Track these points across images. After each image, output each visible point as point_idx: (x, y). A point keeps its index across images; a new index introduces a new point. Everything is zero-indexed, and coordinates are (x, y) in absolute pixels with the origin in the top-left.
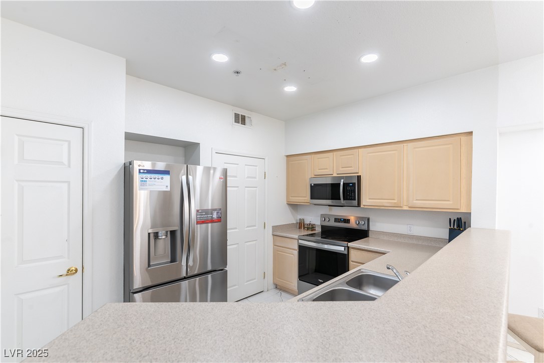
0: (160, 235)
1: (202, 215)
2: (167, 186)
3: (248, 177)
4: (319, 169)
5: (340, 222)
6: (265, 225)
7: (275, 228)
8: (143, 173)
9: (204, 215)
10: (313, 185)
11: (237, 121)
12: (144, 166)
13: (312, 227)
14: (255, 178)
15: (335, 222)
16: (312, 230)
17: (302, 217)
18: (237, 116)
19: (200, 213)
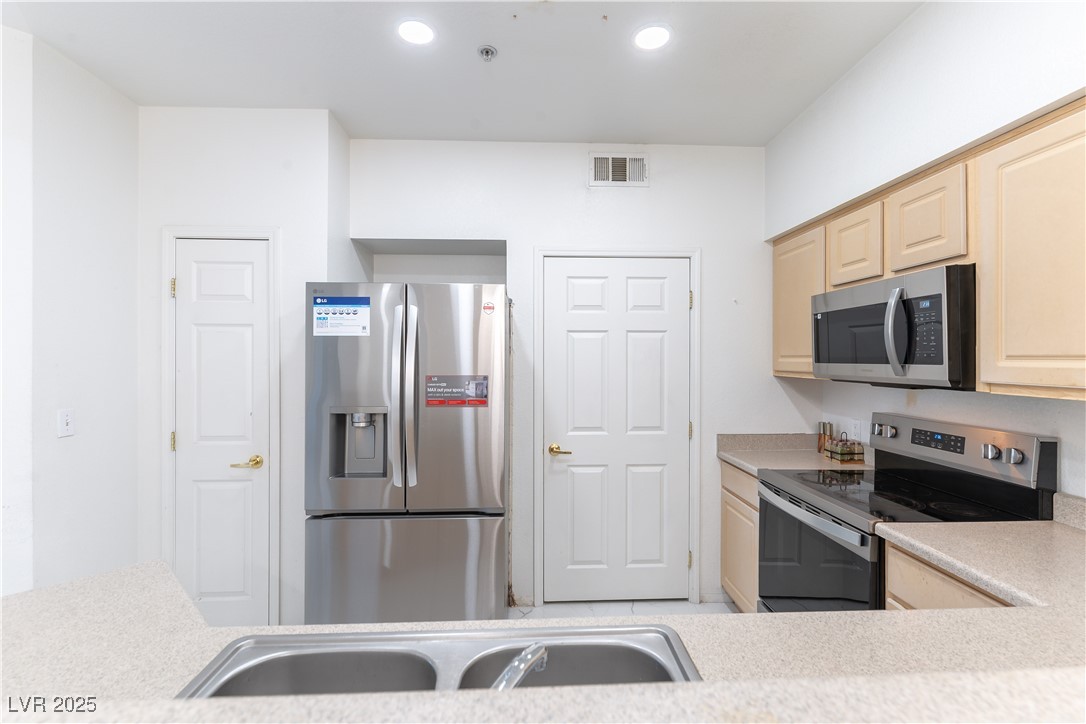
0: (356, 420)
1: (440, 387)
2: (364, 328)
3: (636, 307)
4: (844, 265)
5: (927, 444)
6: (691, 427)
7: (726, 441)
8: (321, 303)
9: (444, 387)
10: (819, 317)
11: (599, 175)
12: (322, 292)
13: (850, 453)
14: (659, 307)
15: (913, 442)
16: (842, 461)
17: (826, 418)
18: (599, 162)
19: (435, 382)
